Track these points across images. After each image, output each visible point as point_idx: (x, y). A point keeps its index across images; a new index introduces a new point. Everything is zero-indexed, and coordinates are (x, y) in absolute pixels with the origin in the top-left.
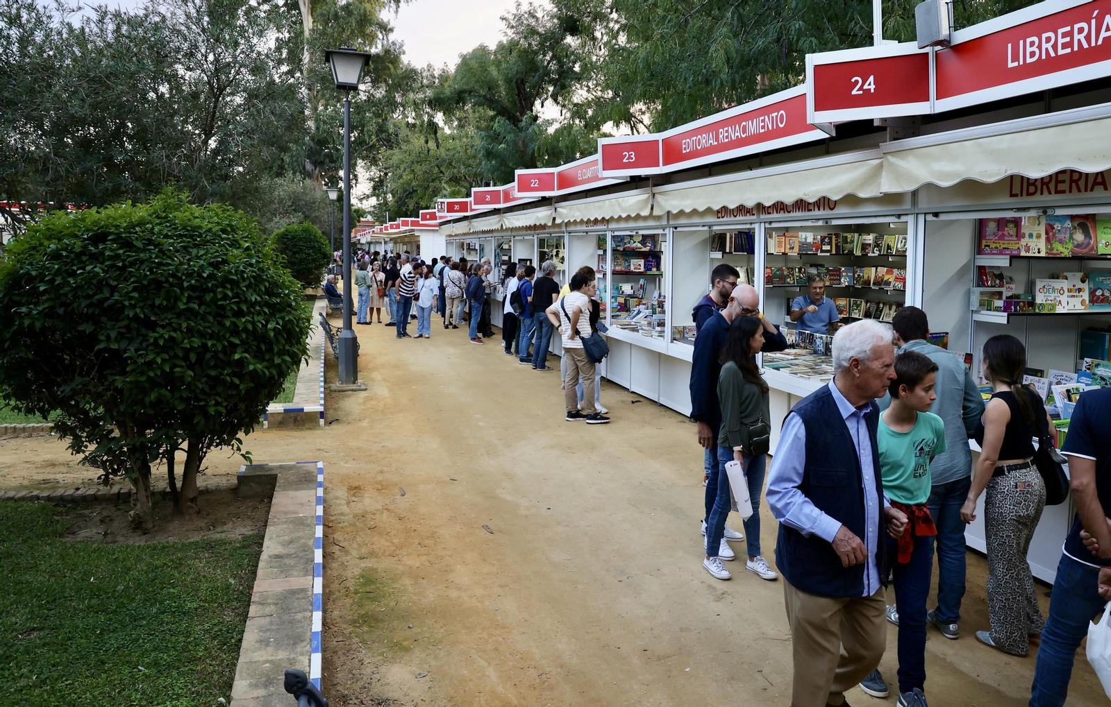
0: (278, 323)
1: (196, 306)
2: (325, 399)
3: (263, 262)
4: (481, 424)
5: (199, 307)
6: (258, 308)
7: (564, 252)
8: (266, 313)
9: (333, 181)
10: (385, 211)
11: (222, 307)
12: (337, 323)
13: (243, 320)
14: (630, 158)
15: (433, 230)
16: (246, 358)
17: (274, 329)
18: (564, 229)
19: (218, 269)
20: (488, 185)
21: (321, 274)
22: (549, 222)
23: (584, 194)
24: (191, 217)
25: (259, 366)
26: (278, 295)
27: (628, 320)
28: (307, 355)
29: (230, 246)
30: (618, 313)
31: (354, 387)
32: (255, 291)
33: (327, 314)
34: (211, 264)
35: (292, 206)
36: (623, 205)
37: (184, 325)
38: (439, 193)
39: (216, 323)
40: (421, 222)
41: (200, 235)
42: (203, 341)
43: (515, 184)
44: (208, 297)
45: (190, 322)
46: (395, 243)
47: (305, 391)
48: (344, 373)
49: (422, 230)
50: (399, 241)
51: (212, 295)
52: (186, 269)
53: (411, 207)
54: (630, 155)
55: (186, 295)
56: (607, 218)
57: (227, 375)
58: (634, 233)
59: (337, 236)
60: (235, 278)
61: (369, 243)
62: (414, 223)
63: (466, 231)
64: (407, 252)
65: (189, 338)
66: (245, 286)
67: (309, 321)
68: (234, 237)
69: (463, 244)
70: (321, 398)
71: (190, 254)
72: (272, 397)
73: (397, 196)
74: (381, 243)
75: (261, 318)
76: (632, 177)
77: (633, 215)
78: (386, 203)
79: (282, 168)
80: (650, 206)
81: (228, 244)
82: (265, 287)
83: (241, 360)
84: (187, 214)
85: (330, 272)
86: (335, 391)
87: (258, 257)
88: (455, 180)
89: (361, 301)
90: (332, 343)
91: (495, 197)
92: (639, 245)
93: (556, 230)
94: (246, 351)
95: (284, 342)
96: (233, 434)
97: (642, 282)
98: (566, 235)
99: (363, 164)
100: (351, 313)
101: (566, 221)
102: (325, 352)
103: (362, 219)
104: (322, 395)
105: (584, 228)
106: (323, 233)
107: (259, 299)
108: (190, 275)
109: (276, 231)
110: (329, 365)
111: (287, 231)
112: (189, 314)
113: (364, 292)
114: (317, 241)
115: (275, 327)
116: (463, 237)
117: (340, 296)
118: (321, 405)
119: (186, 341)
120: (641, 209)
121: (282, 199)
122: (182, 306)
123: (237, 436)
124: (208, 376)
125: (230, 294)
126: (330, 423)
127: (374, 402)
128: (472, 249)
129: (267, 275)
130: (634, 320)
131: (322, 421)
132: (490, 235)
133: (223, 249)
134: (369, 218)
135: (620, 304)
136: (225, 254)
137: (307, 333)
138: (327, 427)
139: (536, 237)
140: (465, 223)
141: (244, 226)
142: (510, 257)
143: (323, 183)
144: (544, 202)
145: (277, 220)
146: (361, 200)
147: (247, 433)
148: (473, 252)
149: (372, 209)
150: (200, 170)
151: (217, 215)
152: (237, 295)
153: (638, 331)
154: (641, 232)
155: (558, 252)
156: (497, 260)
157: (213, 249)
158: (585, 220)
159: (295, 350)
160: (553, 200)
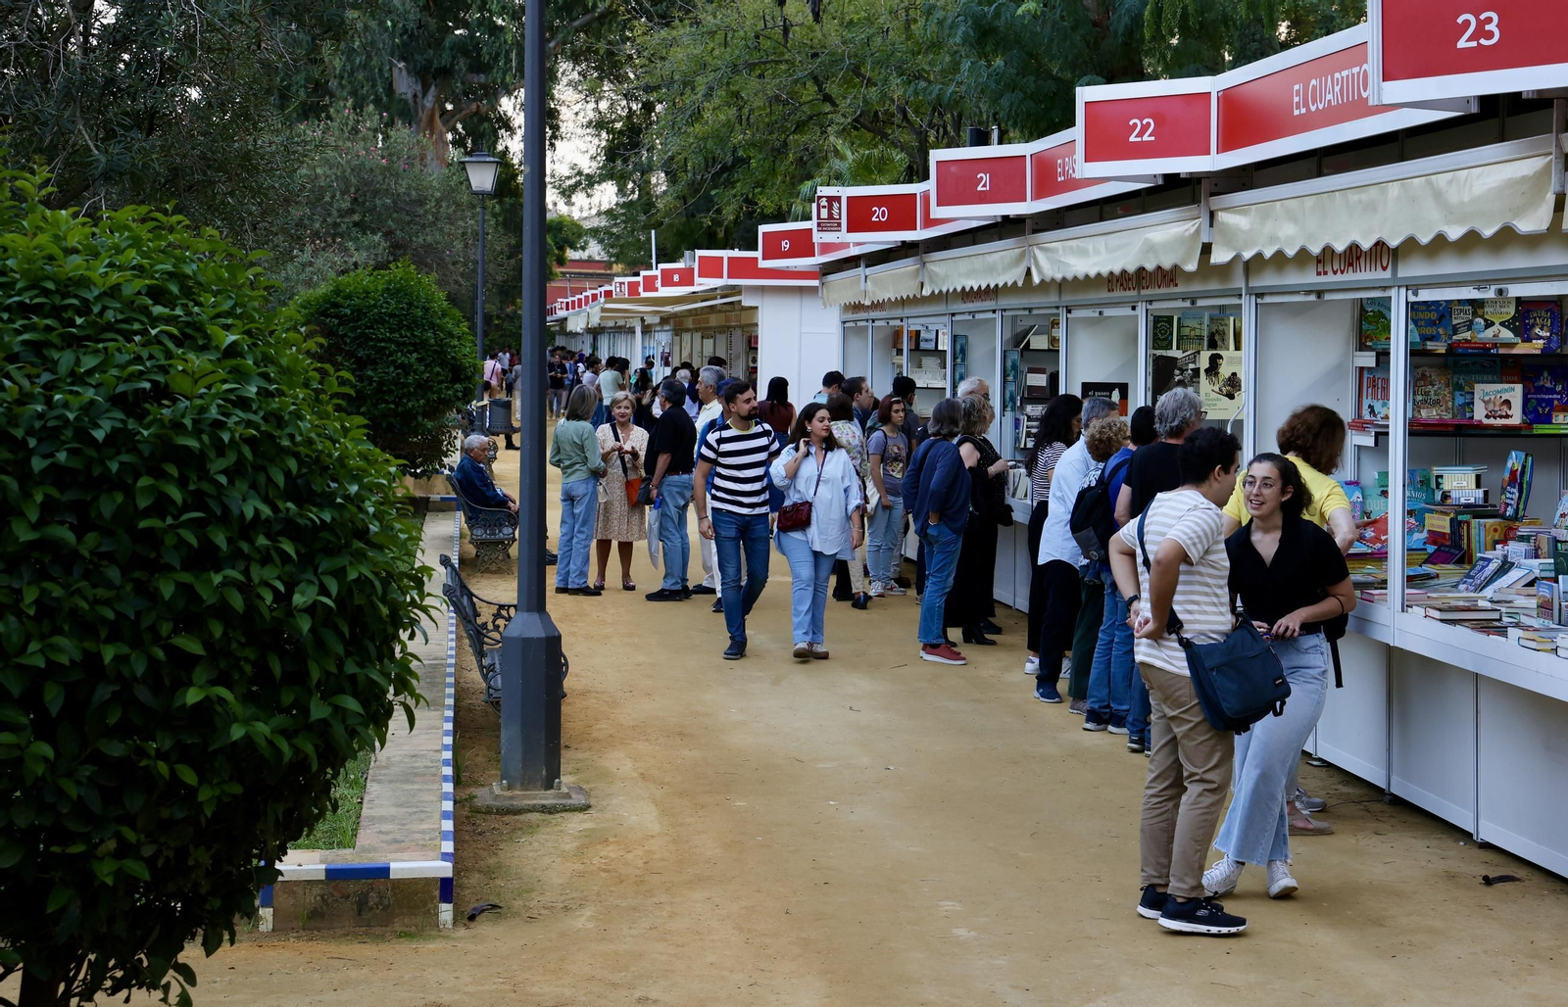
0: (324, 591)
1: (70, 537)
2: (457, 836)
3: (281, 393)
4: (961, 932)
5: (80, 538)
6: (262, 541)
7: (1238, 362)
8: (285, 558)
9: (483, 131)
10: (647, 228)
11: (151, 537)
12: (498, 590)
13: (217, 579)
14: (1481, 32)
15: (801, 290)
16: (221, 700)
17: (312, 609)
18: (1239, 283)
19: (142, 417)
20: (981, 139)
21: (443, 429)
22: (1187, 259)
23: (1312, 163)
24: (56, 251)
25: (262, 728)
26: (326, 500)
27: (1462, 595)
28: (413, 694)
29: (179, 344)
30: (1428, 569)
31: (547, 798)
32: (254, 486)
33: (462, 561)
34: (117, 400)
35: (352, 211)
36: (1453, 196)
37: (30, 595)
38: (818, 166)
39: (129, 587)
40: (763, 264)
41: (85, 309)
42: (89, 645)
43: (1077, 133)
44: (108, 506)
45: (48, 585)
46: (678, 331)
47: (393, 811)
48: (518, 756)
49: (763, 289)
50: (689, 323)
51: (119, 498)
52: (40, 416)
53: (729, 214)
54: (1481, 24)
55: (39, 498)
56: (1393, 243)
57: (161, 755)
58: (1490, 294)
59: (492, 308)
60: (193, 443)
61: (595, 332)
62: (739, 268)
63: (908, 290)
64: (716, 361)
65: (43, 637)
66: (224, 472)
67: (420, 584)
68: (189, 314)
69: (897, 335)
70: (444, 836)
71: (51, 366)
72: (294, 829)
73: (685, 178)
74: (632, 331)
75: (270, 573)
76: (1487, 101)
77: (1488, 232)
78: (647, 202)
79: (320, 88)
80: (1550, 198)
81: (171, 336)
82: (288, 474)
83: (205, 707)
84: (43, 239)
85: (471, 424)
86: (489, 811)
87: (265, 376)
88: (871, 124)
89: (569, 518)
90: (480, 654)
91: (1007, 180)
92: (1507, 335)
93: (1214, 286)
94: (223, 680)
95: (340, 649)
96: (166, 952)
97: (1515, 460)
98: (1248, 305)
99: (575, 76)
100: (541, 558)
101: (1247, 255)
102: (457, 683)
103: (571, 254)
104: (448, 825)
105: (1310, 278)
106: (452, 299)
107: (266, 511)
108: (50, 435)
109: (303, 294)
110: (468, 728)
111: (337, 292)
112: (47, 558)
113: (579, 490)
114: (433, 326)
115: (315, 603)
116: (898, 312)
117: (503, 501)
118: (445, 857)
119: (34, 646)
120: (1520, 211)
121: (322, 190)
122: (25, 535)
123: (182, 958)
124: (98, 758)
125: (176, 495)
126: (472, 918)
127: (611, 852)
128: (928, 352)
129: (292, 437)
130: (1488, 592)
131: (446, 911)
132: (989, 304)
133: (156, 351)
134: (594, 250)
135: (1435, 537)
136: (164, 370)
137: (414, 622)
138: (462, 932)
139: (1141, 311)
140: (906, 266)
141: (220, 279)
142: (1054, 379)
143: (449, 136)
144: (1173, 192)
145: (306, 257)
146: (567, 193)
147: (210, 948)
148: (930, 362)
149: (603, 222)
150: (67, 96)
151: (136, 243)
152: (198, 500)
153: (1502, 631)
154: (1516, 290)
155: (1215, 361)
156: (1011, 387)
157: (123, 352)
158: (1316, 249)
159: (375, 676)
160: (1205, 186)
